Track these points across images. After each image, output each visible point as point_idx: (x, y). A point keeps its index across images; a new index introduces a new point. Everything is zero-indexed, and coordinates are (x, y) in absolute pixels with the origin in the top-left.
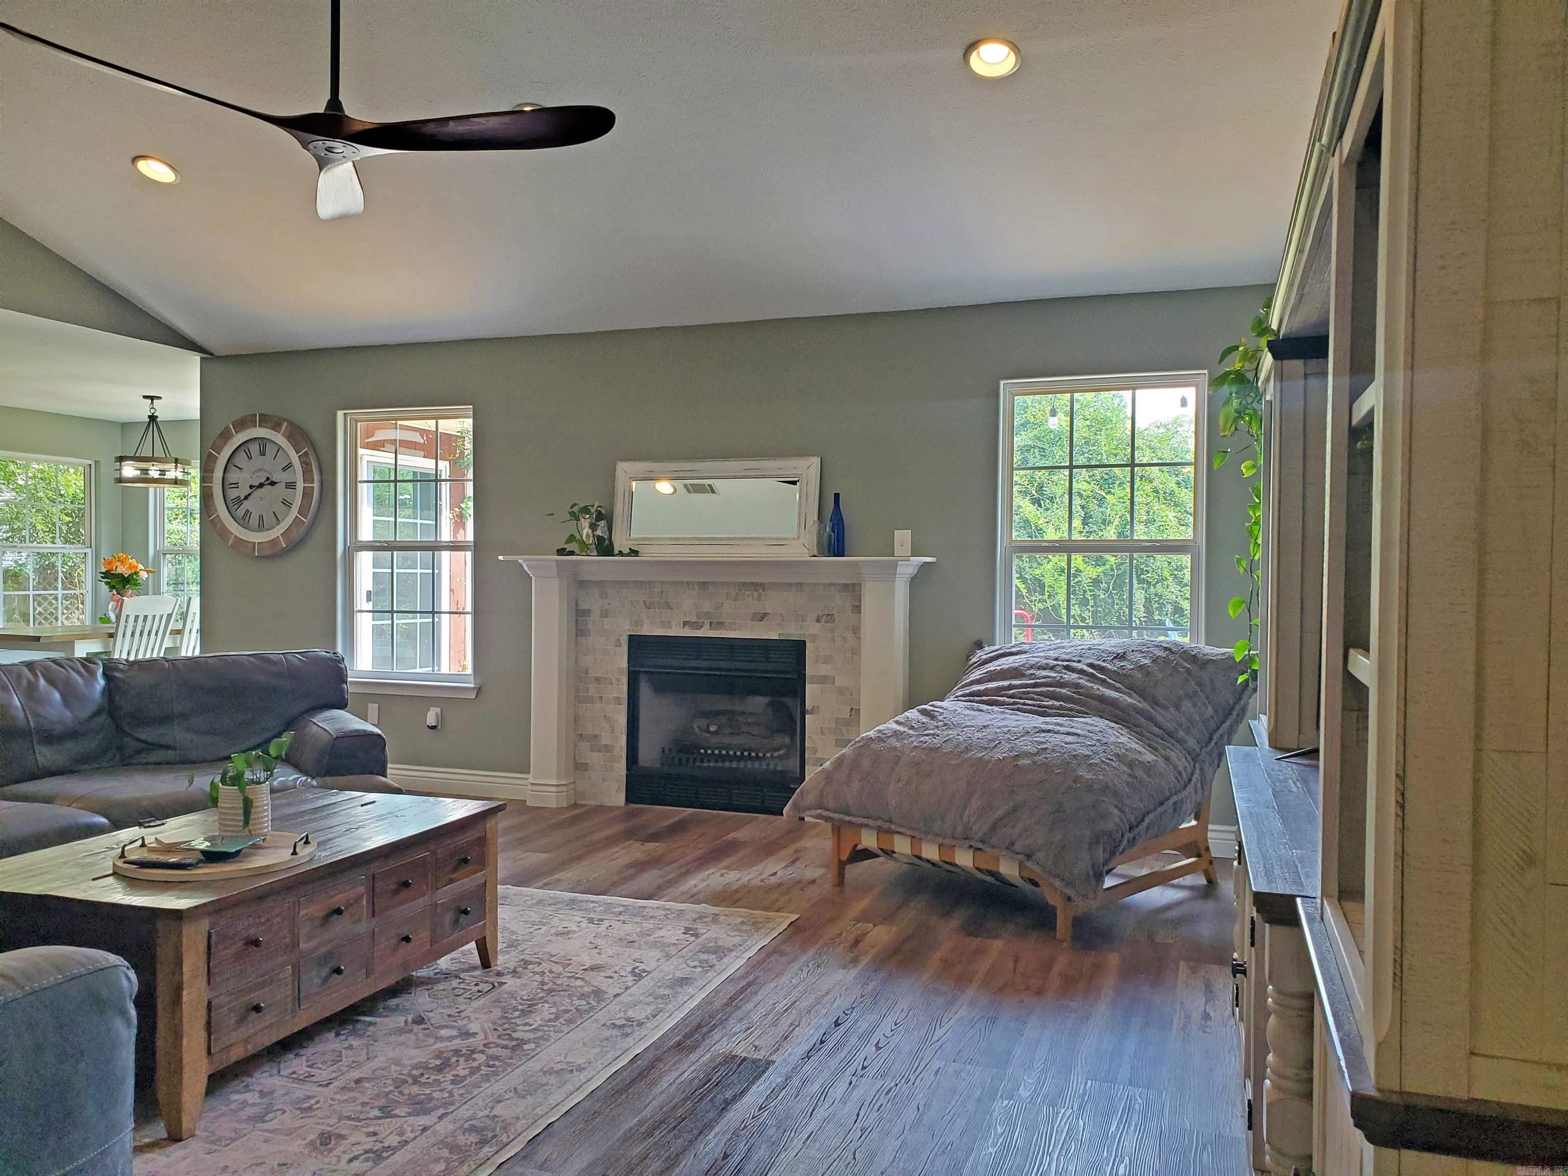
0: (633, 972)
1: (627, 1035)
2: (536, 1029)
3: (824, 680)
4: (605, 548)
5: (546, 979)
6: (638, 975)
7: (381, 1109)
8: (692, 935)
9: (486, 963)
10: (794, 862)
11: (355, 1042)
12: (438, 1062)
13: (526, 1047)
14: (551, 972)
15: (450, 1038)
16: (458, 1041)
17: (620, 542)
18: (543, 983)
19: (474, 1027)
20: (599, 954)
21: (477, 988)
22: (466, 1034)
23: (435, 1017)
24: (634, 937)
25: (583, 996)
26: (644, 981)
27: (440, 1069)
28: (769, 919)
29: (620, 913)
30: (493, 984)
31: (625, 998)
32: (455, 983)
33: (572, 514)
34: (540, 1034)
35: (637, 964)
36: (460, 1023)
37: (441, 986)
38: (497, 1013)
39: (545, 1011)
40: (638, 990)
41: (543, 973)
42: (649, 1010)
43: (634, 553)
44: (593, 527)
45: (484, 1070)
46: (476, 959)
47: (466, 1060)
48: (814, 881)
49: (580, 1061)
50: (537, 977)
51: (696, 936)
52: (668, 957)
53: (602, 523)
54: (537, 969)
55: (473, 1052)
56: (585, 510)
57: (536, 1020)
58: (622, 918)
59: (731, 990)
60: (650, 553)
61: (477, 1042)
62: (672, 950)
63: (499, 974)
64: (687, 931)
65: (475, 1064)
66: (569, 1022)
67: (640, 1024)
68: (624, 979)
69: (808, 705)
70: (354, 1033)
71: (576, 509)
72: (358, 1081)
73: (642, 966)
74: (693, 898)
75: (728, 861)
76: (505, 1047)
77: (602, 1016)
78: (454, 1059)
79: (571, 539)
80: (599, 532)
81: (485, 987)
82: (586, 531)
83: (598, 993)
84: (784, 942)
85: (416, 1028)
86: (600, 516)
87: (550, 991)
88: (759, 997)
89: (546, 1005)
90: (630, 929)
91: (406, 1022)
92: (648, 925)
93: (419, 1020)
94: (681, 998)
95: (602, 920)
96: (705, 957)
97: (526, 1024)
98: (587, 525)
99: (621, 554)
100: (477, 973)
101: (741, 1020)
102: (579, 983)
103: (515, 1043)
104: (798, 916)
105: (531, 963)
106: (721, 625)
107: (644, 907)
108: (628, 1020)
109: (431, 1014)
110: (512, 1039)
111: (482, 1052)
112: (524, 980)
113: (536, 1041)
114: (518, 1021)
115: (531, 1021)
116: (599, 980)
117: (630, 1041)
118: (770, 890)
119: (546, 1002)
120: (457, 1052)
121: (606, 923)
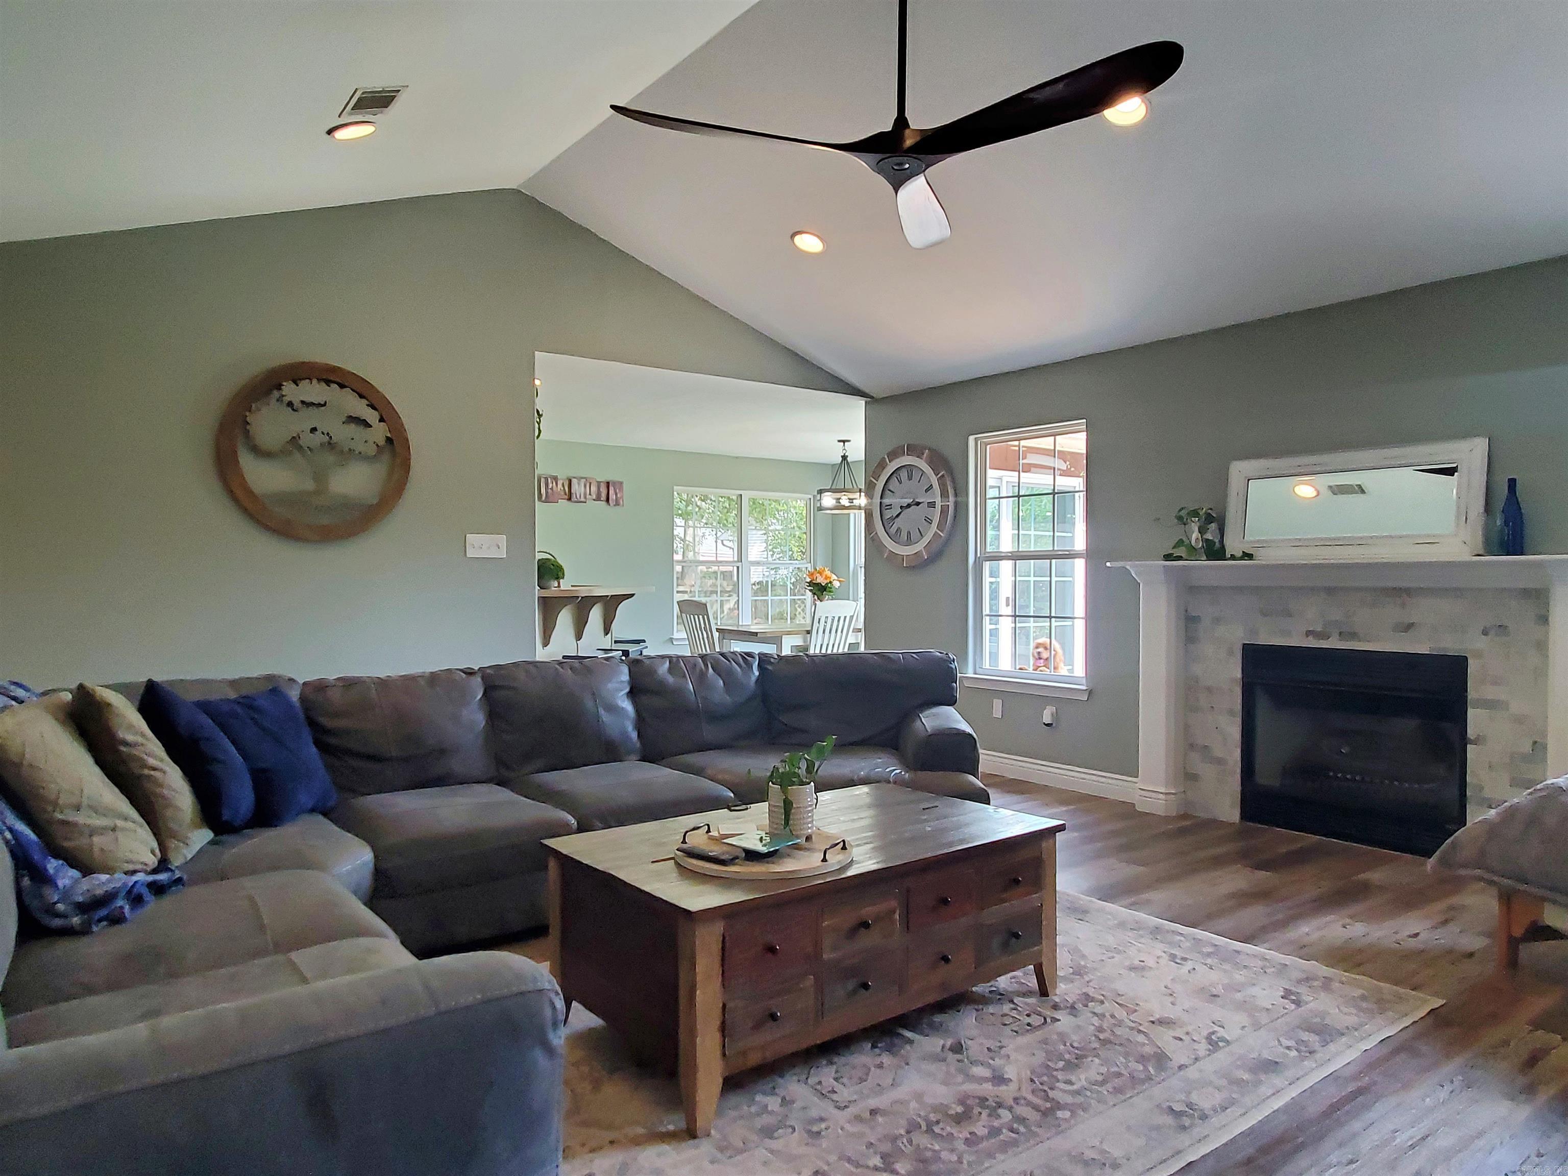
0: (1209, 1038)
1: (1184, 1128)
2: (1078, 1093)
3: (1490, 705)
4: (1216, 552)
5: (1105, 1026)
6: (1214, 1043)
7: (884, 1157)
8: (1293, 1002)
9: (1044, 992)
10: (1445, 922)
11: (886, 1059)
12: (960, 1109)
13: (1060, 1114)
14: (1113, 1016)
15: (982, 1080)
16: (988, 1086)
17: (1233, 545)
18: (1100, 1029)
19: (1010, 1072)
20: (1173, 1004)
21: (1028, 1020)
22: (999, 1079)
23: (974, 1048)
24: (1219, 990)
25: (1143, 1059)
26: (1220, 1055)
27: (959, 1119)
28: (1400, 999)
29: (1209, 955)
30: (1045, 1019)
31: (1192, 1073)
32: (1006, 1008)
33: (1180, 518)
34: (1080, 1099)
35: (1216, 1028)
36: (998, 1062)
37: (991, 1009)
38: (1040, 1057)
39: (1094, 1069)
40: (1210, 1066)
41: (1101, 1016)
42: (1218, 1098)
43: (1248, 556)
44: (1202, 531)
45: (1006, 1134)
46: (1033, 983)
47: (990, 1115)
48: (1471, 955)
49: (1117, 1153)
50: (1096, 1021)
51: (1298, 1003)
52: (1257, 1027)
53: (1213, 526)
54: (1099, 1009)
55: (1000, 1105)
56: (1195, 513)
57: (1081, 1079)
58: (1209, 961)
59: (1334, 1093)
60: (1265, 557)
61: (1007, 1092)
62: (1264, 1019)
63: (1055, 1007)
64: (1287, 994)
65: (996, 1124)
66: (1118, 1091)
67: (1204, 1117)
68: (1196, 1046)
69: (1471, 733)
70: (890, 1049)
71: (1183, 513)
72: (873, 1112)
73: (1221, 1032)
74: (1303, 950)
75: (1356, 908)
76: (1036, 1108)
77: (1158, 1092)
78: (977, 1110)
79: (1180, 543)
80: (1209, 536)
81: (1036, 1020)
82: (1195, 535)
83: (1161, 1059)
84: (1419, 1036)
85: (951, 1057)
86: (1209, 519)
87: (1105, 1042)
88: (1371, 1115)
89: (1097, 1060)
90: (1214, 978)
91: (943, 1047)
92: (1239, 976)
93: (957, 1048)
94: (1264, 1090)
95: (1185, 959)
96: (1306, 1036)
97: (1070, 1082)
98: (1197, 529)
99: (1233, 557)
100: (1032, 1000)
101: (1341, 1145)
102: (1141, 1038)
103: (1048, 1105)
104: (1443, 1002)
105: (1093, 1000)
106: (1353, 636)
107: (1238, 952)
108: (1190, 1105)
109: (969, 1042)
110: (1047, 1098)
111: (1010, 1109)
112: (1079, 1021)
113: (1073, 1109)
114: (1060, 1075)
115: (1073, 1079)
116: (1165, 1039)
117: (1184, 1140)
118: (1408, 956)
119: (1097, 1056)
120: (983, 1100)
121: (1189, 965)
